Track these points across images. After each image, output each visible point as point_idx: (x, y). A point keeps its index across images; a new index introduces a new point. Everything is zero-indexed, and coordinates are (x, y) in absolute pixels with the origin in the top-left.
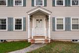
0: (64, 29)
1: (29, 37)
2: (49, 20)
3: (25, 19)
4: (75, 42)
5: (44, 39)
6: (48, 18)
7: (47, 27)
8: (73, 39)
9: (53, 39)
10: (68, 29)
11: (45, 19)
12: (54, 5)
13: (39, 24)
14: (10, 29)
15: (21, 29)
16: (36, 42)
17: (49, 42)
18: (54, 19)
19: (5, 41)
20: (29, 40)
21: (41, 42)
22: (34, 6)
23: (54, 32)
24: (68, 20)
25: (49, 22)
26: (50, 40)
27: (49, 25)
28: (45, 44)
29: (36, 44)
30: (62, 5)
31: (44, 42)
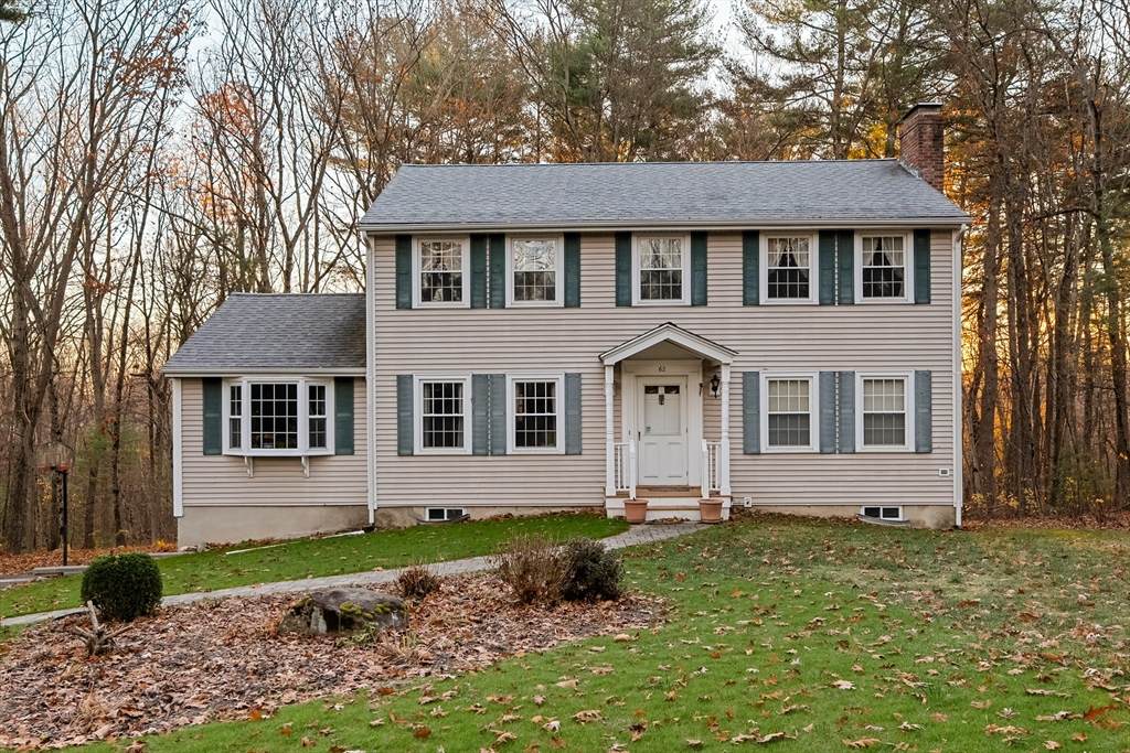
0: (815, 445)
1: (611, 490)
2: (724, 390)
3: (573, 380)
4: (882, 520)
5: (694, 502)
6: (716, 380)
7: (711, 432)
8: (873, 502)
9: (748, 501)
10: (838, 440)
11: (696, 380)
12: (750, 300)
13: (661, 414)
14: (488, 446)
15: (552, 442)
16: (651, 516)
17: (725, 515)
18: (750, 380)
19: (455, 514)
20: (610, 504)
21: (680, 515)
22: (629, 305)
23: (749, 461)
24: (837, 386)
25: (725, 397)
26: (727, 503)
27: (725, 425)
28: (702, 522)
29: (653, 523)
30: (805, 293)
31: (694, 516)
